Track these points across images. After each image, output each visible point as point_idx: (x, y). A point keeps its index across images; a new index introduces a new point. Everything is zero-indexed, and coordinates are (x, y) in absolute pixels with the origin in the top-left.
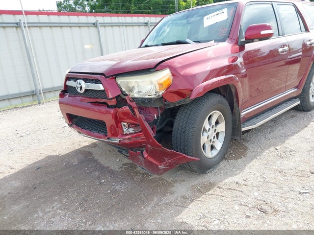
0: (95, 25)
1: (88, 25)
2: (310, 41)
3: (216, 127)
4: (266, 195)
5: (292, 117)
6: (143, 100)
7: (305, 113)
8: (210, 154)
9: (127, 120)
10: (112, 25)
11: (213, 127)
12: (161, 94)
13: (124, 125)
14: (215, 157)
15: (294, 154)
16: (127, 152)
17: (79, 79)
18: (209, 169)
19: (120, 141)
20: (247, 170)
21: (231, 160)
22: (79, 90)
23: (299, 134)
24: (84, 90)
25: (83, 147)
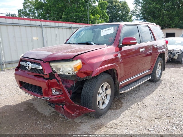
0: (40, 26)
1: (36, 26)
2: (156, 45)
3: (105, 91)
4: (131, 131)
5: (148, 85)
6: (65, 76)
7: (154, 83)
8: (102, 107)
9: (55, 87)
10: (50, 27)
11: (104, 92)
12: (75, 73)
13: (53, 90)
14: (105, 108)
15: (147, 107)
16: (54, 105)
17: (28, 61)
18: (101, 116)
19: (50, 99)
20: (122, 116)
21: (113, 110)
22: (27, 68)
23: (150, 95)
24: (30, 68)
25: (28, 100)
